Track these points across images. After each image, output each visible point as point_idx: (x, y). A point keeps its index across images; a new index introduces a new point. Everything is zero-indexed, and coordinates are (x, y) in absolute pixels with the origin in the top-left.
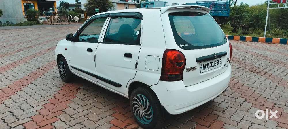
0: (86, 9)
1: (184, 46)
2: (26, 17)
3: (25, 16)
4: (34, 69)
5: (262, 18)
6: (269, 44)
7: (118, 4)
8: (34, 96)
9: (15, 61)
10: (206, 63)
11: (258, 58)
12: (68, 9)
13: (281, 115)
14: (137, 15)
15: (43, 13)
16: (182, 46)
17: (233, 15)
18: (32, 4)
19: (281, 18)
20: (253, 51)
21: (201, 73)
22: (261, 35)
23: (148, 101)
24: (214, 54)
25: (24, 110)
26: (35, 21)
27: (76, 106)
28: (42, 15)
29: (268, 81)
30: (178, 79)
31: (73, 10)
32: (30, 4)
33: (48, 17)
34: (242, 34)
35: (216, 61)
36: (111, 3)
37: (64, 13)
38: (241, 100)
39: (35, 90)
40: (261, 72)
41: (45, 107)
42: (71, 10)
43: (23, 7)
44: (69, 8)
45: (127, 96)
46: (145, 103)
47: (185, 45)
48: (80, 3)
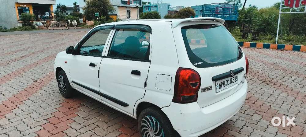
0: (85, 13)
1: (198, 64)
2: (20, 22)
3: (20, 20)
4: (30, 83)
5: (273, 22)
6: (282, 51)
7: (119, 7)
8: (31, 115)
9: (9, 72)
10: (222, 81)
11: (271, 67)
12: (65, 12)
13: (301, 135)
14: (146, 28)
15: (39, 17)
16: (196, 64)
17: (242, 19)
18: (27, 8)
19: (293, 22)
20: (266, 59)
21: (216, 92)
22: (273, 41)
23: (158, 123)
24: (231, 71)
25: (21, 132)
26: (30, 26)
27: (78, 127)
28: (37, 19)
29: (284, 95)
30: (192, 100)
31: (71, 13)
32: (25, 7)
33: (44, 21)
34: (252, 40)
35: (232, 79)
36: (111, 6)
37: (61, 16)
38: (257, 117)
39: (33, 108)
40: (276, 84)
41: (44, 128)
42: (69, 14)
43: (17, 11)
44: (67, 12)
45: (134, 116)
46: (155, 126)
47: (200, 63)
48: (79, 6)
